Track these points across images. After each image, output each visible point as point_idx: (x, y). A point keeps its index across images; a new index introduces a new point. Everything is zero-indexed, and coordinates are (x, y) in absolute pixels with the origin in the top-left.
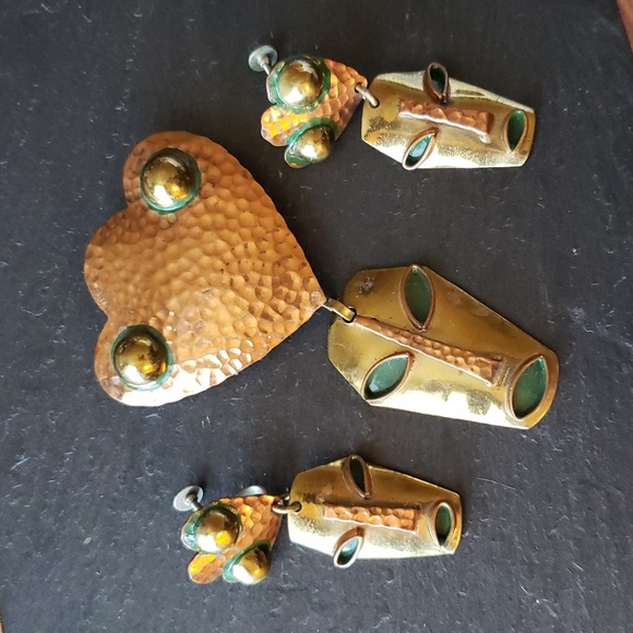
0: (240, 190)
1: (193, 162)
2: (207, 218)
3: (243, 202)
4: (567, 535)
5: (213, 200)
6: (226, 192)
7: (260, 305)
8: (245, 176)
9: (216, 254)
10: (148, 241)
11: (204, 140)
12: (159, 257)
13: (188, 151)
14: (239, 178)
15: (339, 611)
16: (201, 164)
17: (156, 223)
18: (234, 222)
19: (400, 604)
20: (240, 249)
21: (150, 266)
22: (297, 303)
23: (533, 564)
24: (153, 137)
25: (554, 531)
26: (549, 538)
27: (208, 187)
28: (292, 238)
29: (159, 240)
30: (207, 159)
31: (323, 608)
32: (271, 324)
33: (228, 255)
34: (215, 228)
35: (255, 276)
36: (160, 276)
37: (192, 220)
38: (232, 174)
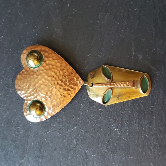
0: (54, 58)
1: (40, 53)
2: (47, 67)
3: (56, 61)
4: (126, 114)
5: (48, 62)
6: (51, 59)
7: (66, 88)
8: (55, 54)
9: (52, 76)
10: (32, 77)
11: (41, 46)
12: (36, 80)
13: (38, 50)
14: (53, 55)
15: (64, 124)
16: (42, 53)
17: (33, 71)
18: (55, 67)
19: (80, 124)
20: (58, 74)
21: (34, 83)
22: (76, 85)
23: (116, 120)
24: (28, 48)
25: (123, 112)
26: (122, 114)
27: (46, 59)
28: (71, 68)
29: (35, 76)
30: (43, 51)
31: (59, 122)
32: (70, 92)
33: (55, 76)
34: (50, 69)
35: (64, 80)
36: (37, 85)
37: (43, 68)
38: (51, 54)
